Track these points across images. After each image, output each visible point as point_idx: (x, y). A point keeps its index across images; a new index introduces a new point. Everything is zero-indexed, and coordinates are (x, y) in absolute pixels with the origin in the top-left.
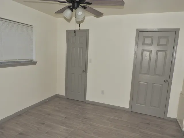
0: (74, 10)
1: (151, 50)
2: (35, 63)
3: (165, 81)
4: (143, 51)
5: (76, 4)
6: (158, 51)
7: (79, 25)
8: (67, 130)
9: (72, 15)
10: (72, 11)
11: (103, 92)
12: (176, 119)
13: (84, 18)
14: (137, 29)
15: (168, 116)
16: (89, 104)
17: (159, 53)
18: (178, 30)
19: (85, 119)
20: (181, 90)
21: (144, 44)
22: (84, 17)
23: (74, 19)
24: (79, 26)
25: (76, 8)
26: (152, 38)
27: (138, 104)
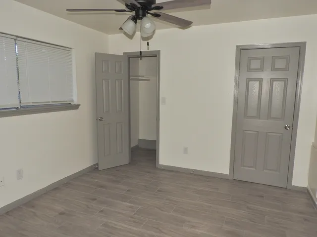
0: (138, 21)
1: (262, 79)
2: (76, 107)
3: (286, 127)
4: (249, 80)
5: (141, 12)
6: (272, 80)
7: (148, 43)
8: (131, 207)
9: (136, 27)
10: (136, 23)
11: (186, 151)
12: (306, 189)
13: (154, 32)
14: (237, 47)
15: (293, 185)
16: (164, 170)
17: (275, 83)
18: (305, 43)
19: (159, 192)
20: (313, 141)
21: (250, 70)
22: (155, 30)
23: (138, 34)
24: (148, 45)
25: (142, 18)
26: (263, 60)
27: (244, 166)
